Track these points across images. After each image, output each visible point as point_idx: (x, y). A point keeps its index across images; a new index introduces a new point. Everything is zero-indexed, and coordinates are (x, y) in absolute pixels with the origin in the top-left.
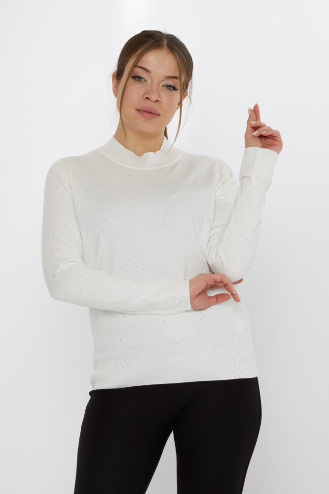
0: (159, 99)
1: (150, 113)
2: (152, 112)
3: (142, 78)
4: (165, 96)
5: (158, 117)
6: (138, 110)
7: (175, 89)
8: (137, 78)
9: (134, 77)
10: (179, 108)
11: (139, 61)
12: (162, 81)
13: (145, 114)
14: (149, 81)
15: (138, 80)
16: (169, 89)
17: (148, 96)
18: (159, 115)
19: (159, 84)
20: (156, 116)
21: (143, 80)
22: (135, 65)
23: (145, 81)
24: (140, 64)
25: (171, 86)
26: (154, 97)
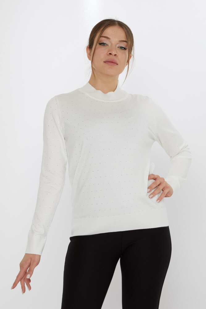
0: (117, 54)
1: (112, 62)
2: (113, 62)
3: (105, 44)
4: (120, 53)
5: (117, 65)
6: (104, 62)
7: (125, 49)
8: (102, 44)
9: (100, 44)
10: (128, 65)
11: (102, 33)
12: (117, 44)
13: (109, 63)
14: (110, 45)
15: (103, 45)
16: (122, 49)
17: (110, 52)
18: (117, 64)
19: (116, 46)
20: (116, 64)
21: (106, 45)
22: (101, 36)
23: (107, 45)
24: (104, 35)
25: (123, 47)
26: (114, 53)
